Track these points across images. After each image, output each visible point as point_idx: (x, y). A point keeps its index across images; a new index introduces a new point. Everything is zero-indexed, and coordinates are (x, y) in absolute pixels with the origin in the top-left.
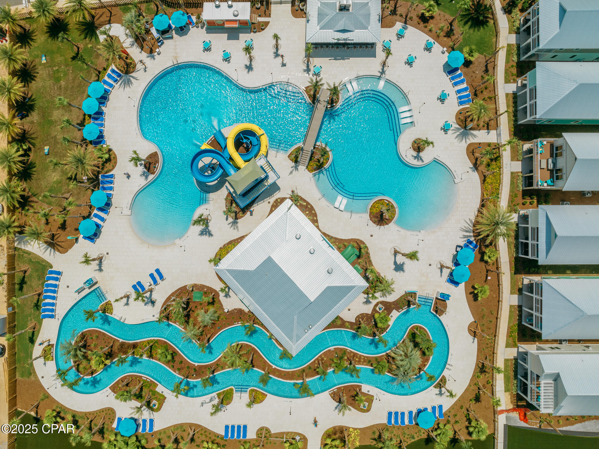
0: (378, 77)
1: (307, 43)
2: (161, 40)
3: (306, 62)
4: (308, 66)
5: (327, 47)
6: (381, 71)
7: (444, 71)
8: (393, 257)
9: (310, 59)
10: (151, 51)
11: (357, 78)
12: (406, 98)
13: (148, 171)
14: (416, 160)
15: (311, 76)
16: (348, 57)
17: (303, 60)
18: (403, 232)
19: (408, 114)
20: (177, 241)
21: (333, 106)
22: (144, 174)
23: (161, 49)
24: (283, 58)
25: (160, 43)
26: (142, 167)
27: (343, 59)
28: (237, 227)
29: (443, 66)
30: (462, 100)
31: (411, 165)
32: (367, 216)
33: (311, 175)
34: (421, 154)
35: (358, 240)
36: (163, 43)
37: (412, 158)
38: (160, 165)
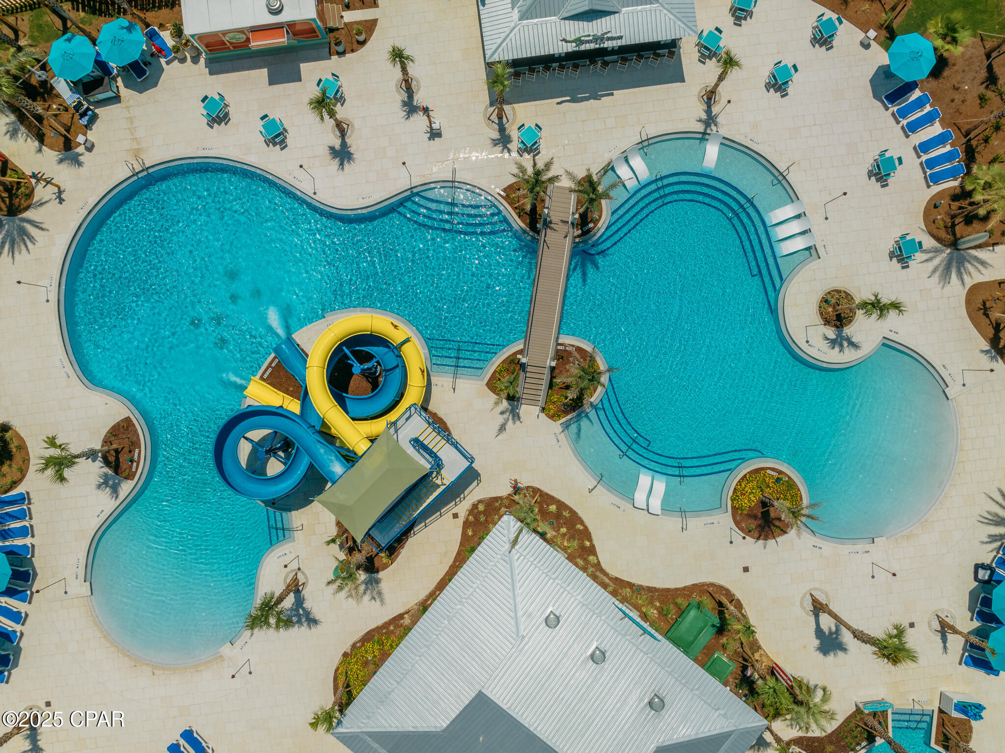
0: (700, 136)
1: (489, 65)
2: (88, 109)
3: (494, 117)
4: (502, 129)
5: (547, 68)
6: (704, 116)
7: (876, 96)
8: (812, 619)
9: (506, 107)
10: (68, 145)
11: (640, 146)
12: (784, 182)
13: (116, 472)
14: (837, 349)
15: (514, 154)
16: (609, 89)
17: (485, 115)
18: (829, 548)
19: (795, 227)
20: (226, 650)
21: (589, 231)
22: (106, 483)
23: (92, 135)
24: (428, 116)
25: (87, 118)
26: (99, 463)
27: (597, 97)
28: (380, 593)
29: (871, 81)
30: (937, 169)
31: (825, 365)
32: (726, 519)
33: (556, 426)
34: (847, 331)
35: (712, 585)
36: (94, 118)
37: (824, 346)
38: (143, 453)
